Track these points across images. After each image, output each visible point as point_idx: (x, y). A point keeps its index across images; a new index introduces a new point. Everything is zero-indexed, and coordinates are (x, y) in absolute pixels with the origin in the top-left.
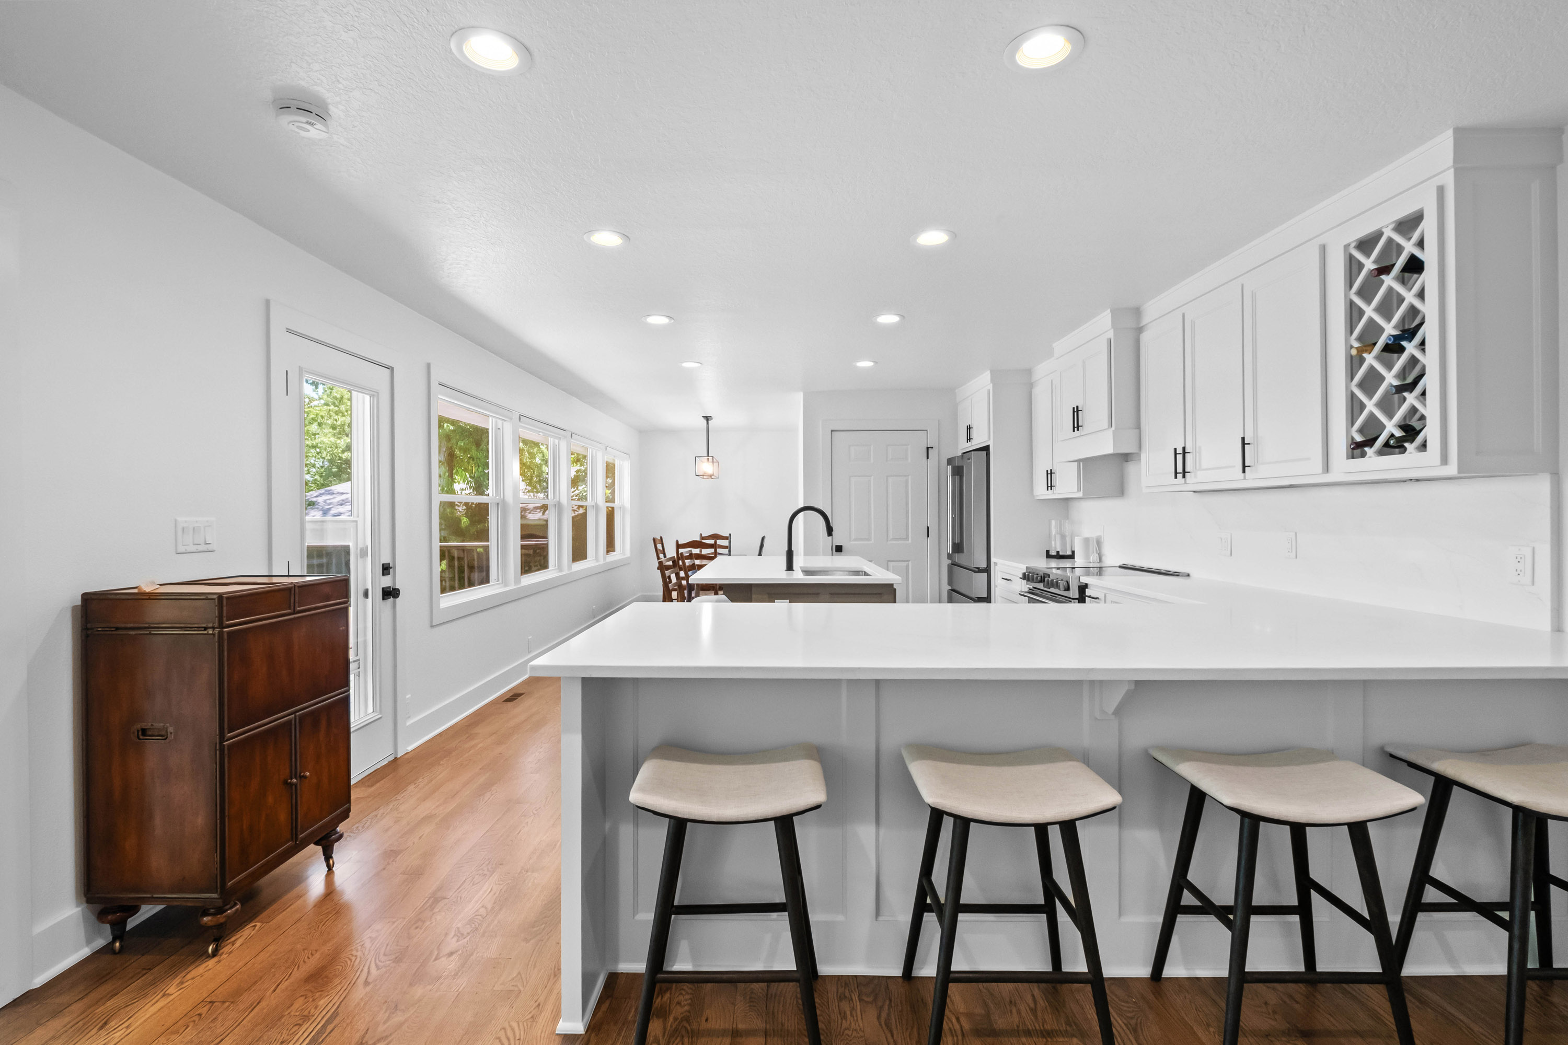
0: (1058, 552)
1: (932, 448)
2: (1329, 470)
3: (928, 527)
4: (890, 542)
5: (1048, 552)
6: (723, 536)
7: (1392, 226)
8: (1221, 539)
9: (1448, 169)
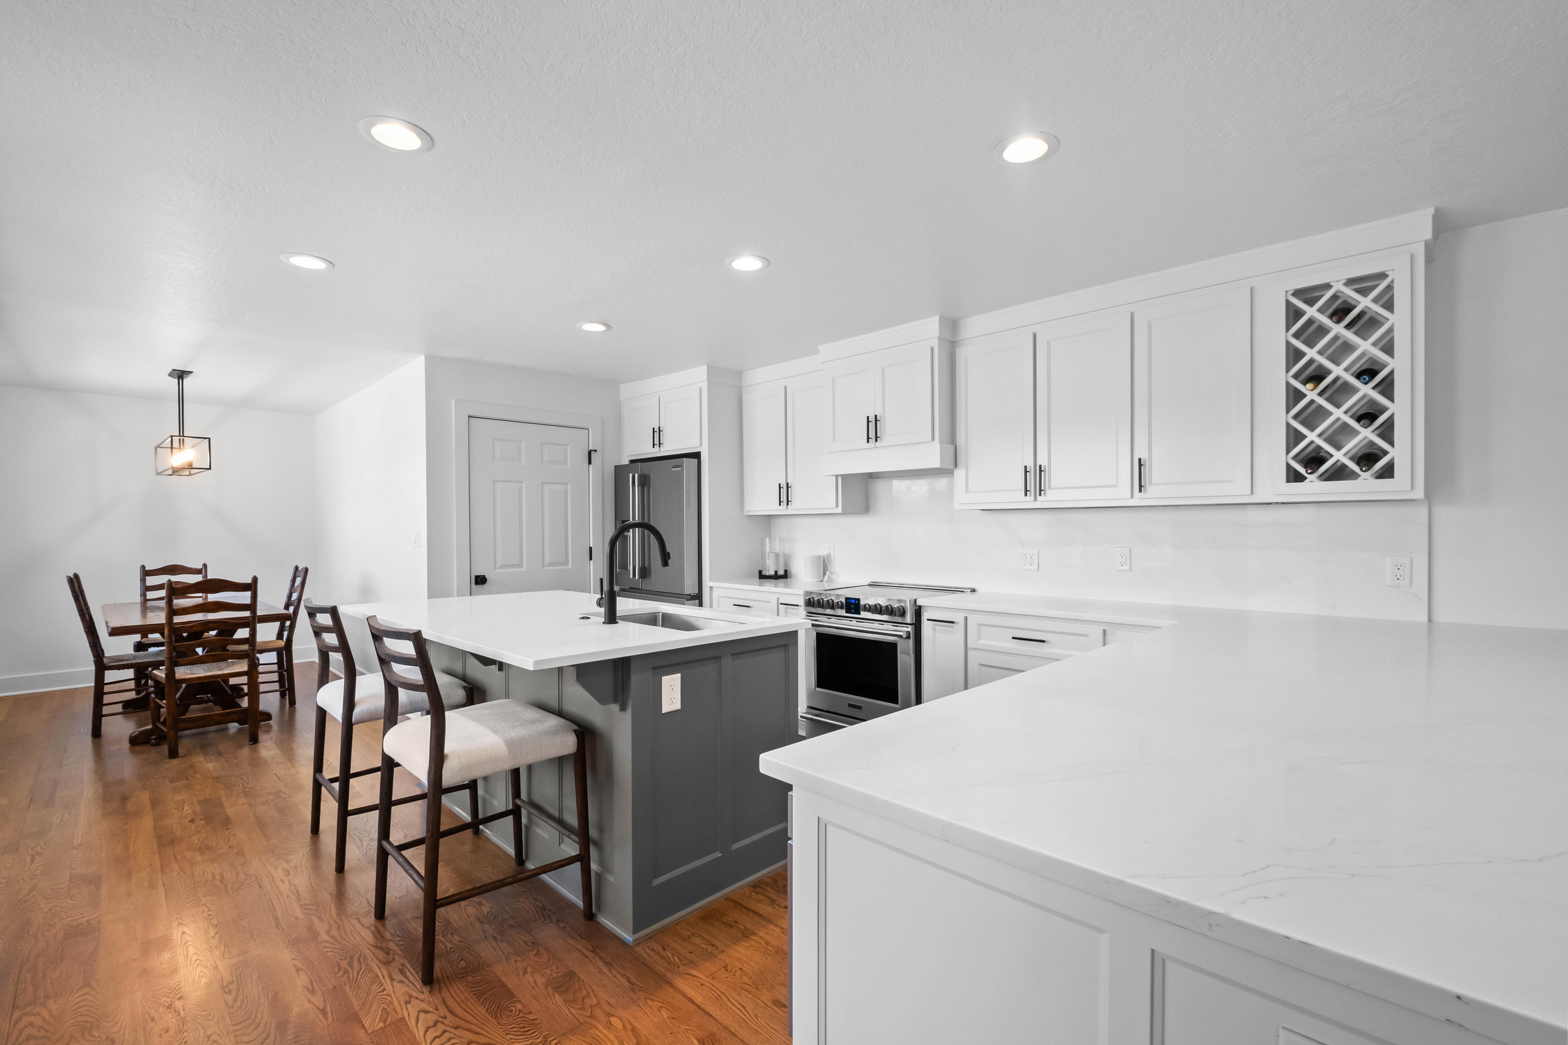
0: (776, 572)
1: (596, 451)
2: (1254, 493)
3: (591, 548)
4: (546, 568)
5: (760, 572)
6: (191, 569)
7: (1344, 281)
8: (1026, 555)
9: (1422, 241)
